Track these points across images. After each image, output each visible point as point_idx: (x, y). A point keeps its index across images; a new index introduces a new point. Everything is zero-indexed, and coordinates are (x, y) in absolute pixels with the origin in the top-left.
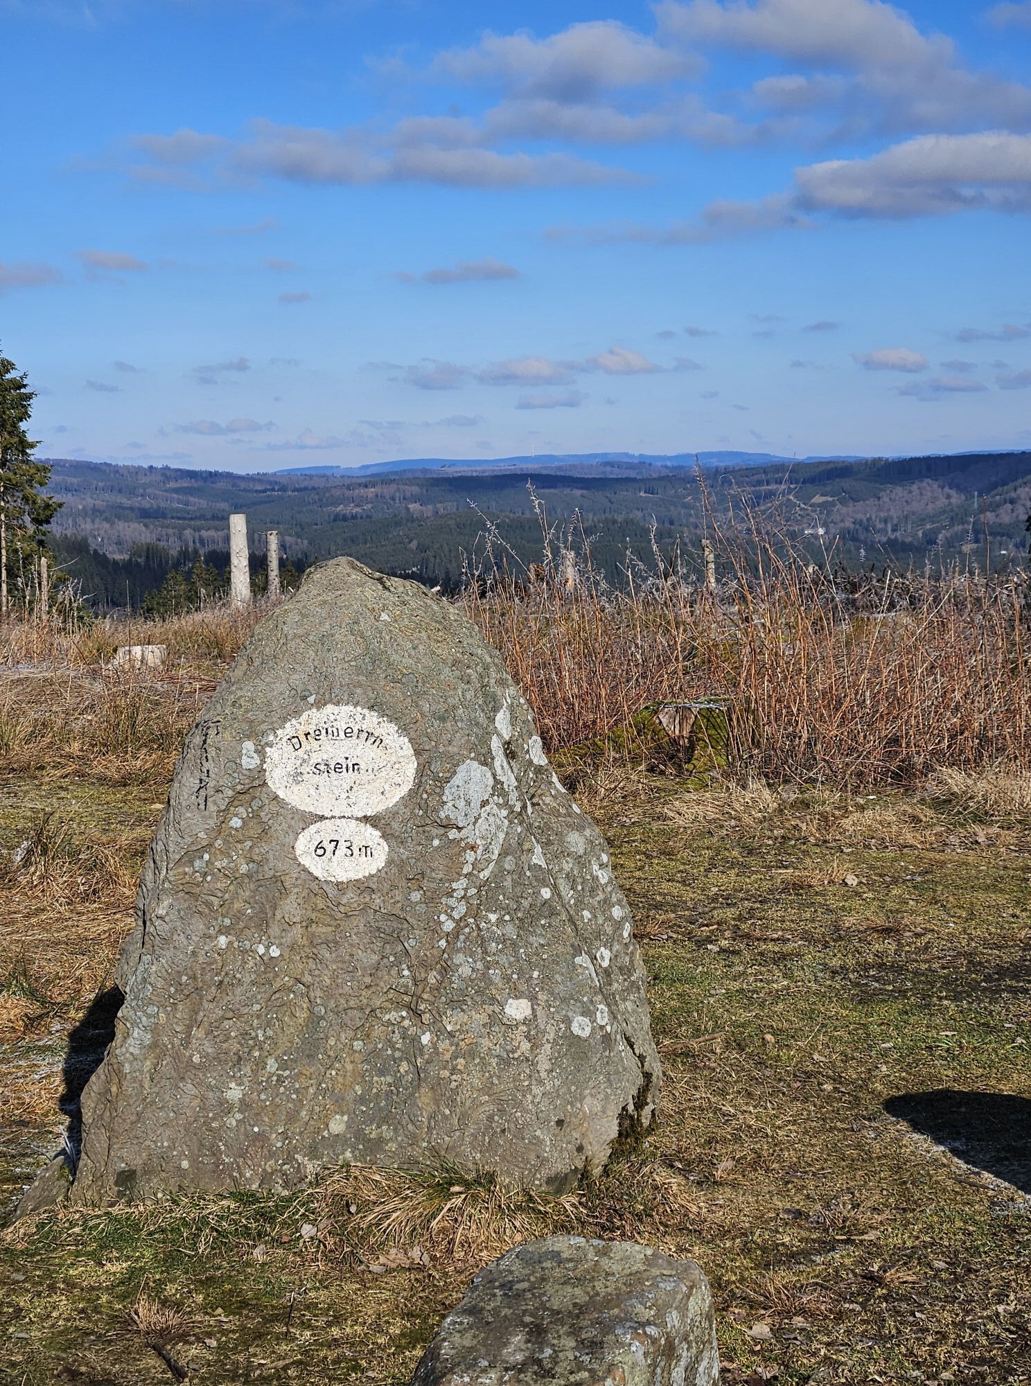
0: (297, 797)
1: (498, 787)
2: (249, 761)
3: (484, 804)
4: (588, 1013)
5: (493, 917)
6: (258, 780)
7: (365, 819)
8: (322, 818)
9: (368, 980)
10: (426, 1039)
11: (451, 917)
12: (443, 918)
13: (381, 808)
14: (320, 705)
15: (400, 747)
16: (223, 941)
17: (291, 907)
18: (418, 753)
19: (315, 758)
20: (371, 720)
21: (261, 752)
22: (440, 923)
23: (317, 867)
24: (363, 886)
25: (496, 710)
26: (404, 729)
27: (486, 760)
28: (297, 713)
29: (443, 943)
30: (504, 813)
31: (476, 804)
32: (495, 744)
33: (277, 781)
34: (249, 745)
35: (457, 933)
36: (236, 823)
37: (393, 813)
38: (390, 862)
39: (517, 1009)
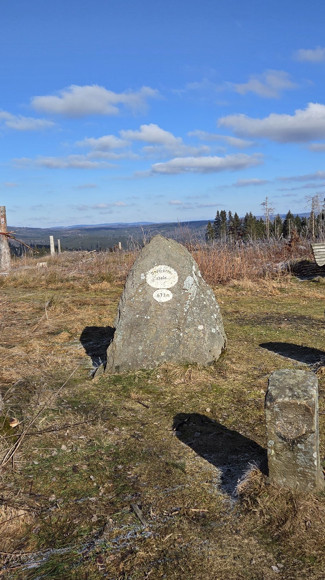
0: (153, 285)
1: (195, 282)
2: (143, 278)
3: (192, 285)
4: (215, 328)
5: (195, 308)
6: (145, 282)
7: (168, 289)
8: (158, 289)
9: (169, 323)
10: (181, 335)
11: (186, 309)
12: (184, 309)
13: (171, 286)
14: (157, 265)
15: (175, 273)
16: (137, 316)
17: (152, 308)
18: (178, 275)
19: (157, 276)
20: (169, 268)
21: (145, 276)
22: (184, 310)
23: (158, 299)
24: (167, 303)
25: (193, 265)
26: (175, 270)
27: (192, 276)
28: (153, 267)
29: (185, 314)
30: (196, 286)
31: (191, 285)
32: (193, 272)
33: (149, 281)
34: (143, 274)
35: (188, 312)
36: (140, 291)
37: (174, 287)
38: (173, 298)
39: (201, 327)
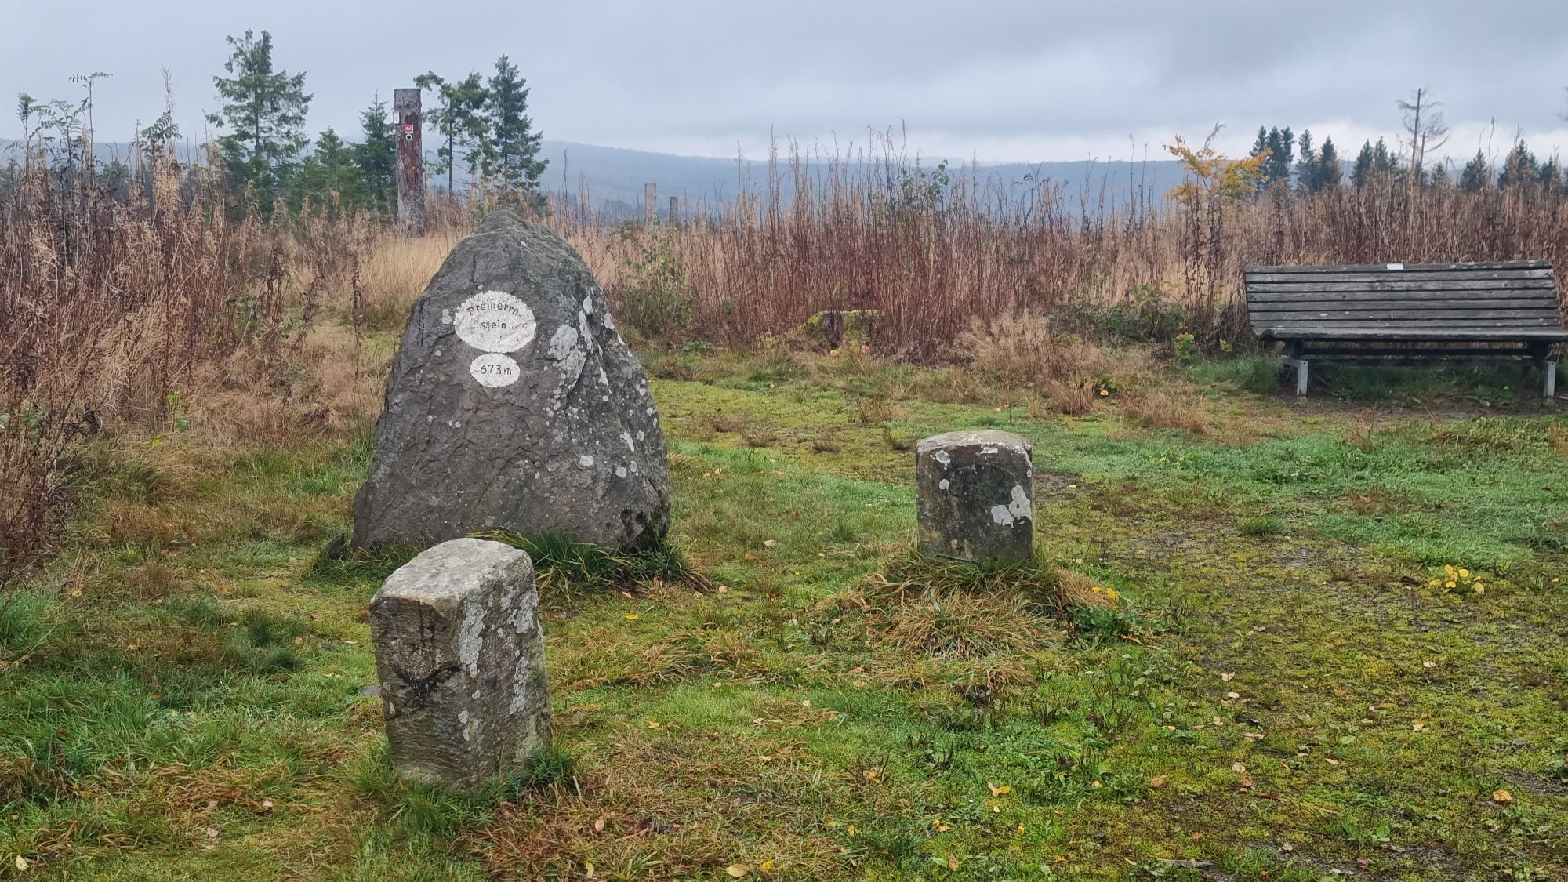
0: (470, 340)
1: (581, 339)
2: (446, 320)
3: (572, 348)
4: (624, 464)
5: (575, 410)
6: (451, 331)
7: (508, 354)
8: (484, 353)
9: (507, 442)
10: (537, 475)
11: (552, 409)
12: (548, 409)
13: (517, 348)
14: (484, 291)
15: (525, 312)
16: (430, 418)
17: (467, 401)
18: (537, 319)
19: (482, 320)
20: (512, 300)
21: (452, 315)
22: (546, 412)
23: (481, 379)
24: (506, 391)
25: (584, 297)
26: (530, 306)
27: (575, 324)
28: (473, 295)
29: (547, 423)
30: (584, 354)
31: (567, 348)
32: (582, 317)
33: (462, 333)
34: (446, 311)
35: (555, 418)
36: (438, 353)
37: (522, 351)
38: (520, 378)
39: (587, 461)
